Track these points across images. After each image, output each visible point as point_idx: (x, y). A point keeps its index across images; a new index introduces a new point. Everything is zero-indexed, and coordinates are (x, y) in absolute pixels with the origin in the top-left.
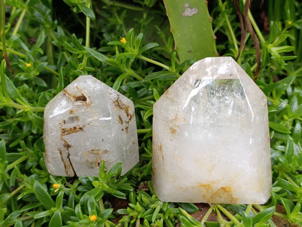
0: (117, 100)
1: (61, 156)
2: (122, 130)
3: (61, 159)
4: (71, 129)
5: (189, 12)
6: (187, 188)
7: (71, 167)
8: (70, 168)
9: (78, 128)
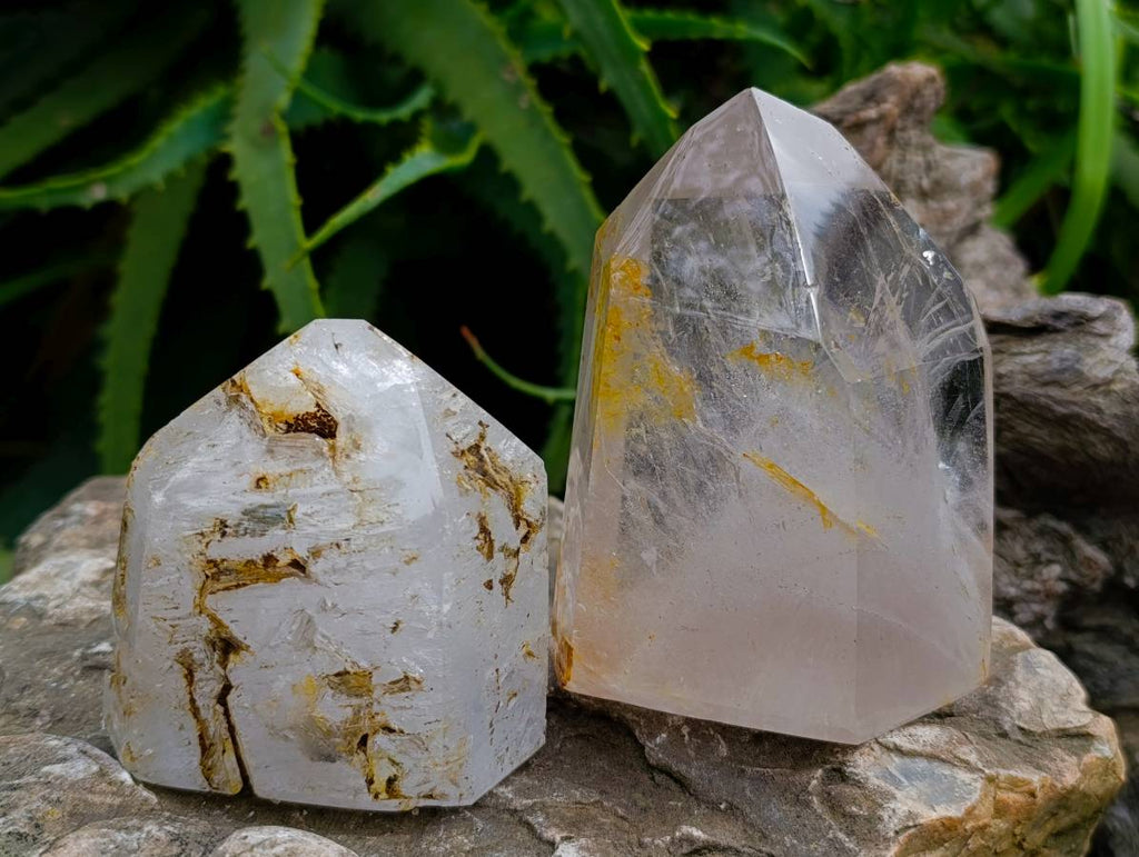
0: (477, 447)
1: (191, 693)
2: (489, 585)
3: (185, 704)
4: (251, 562)
7: (229, 745)
8: (224, 751)
9: (284, 559)
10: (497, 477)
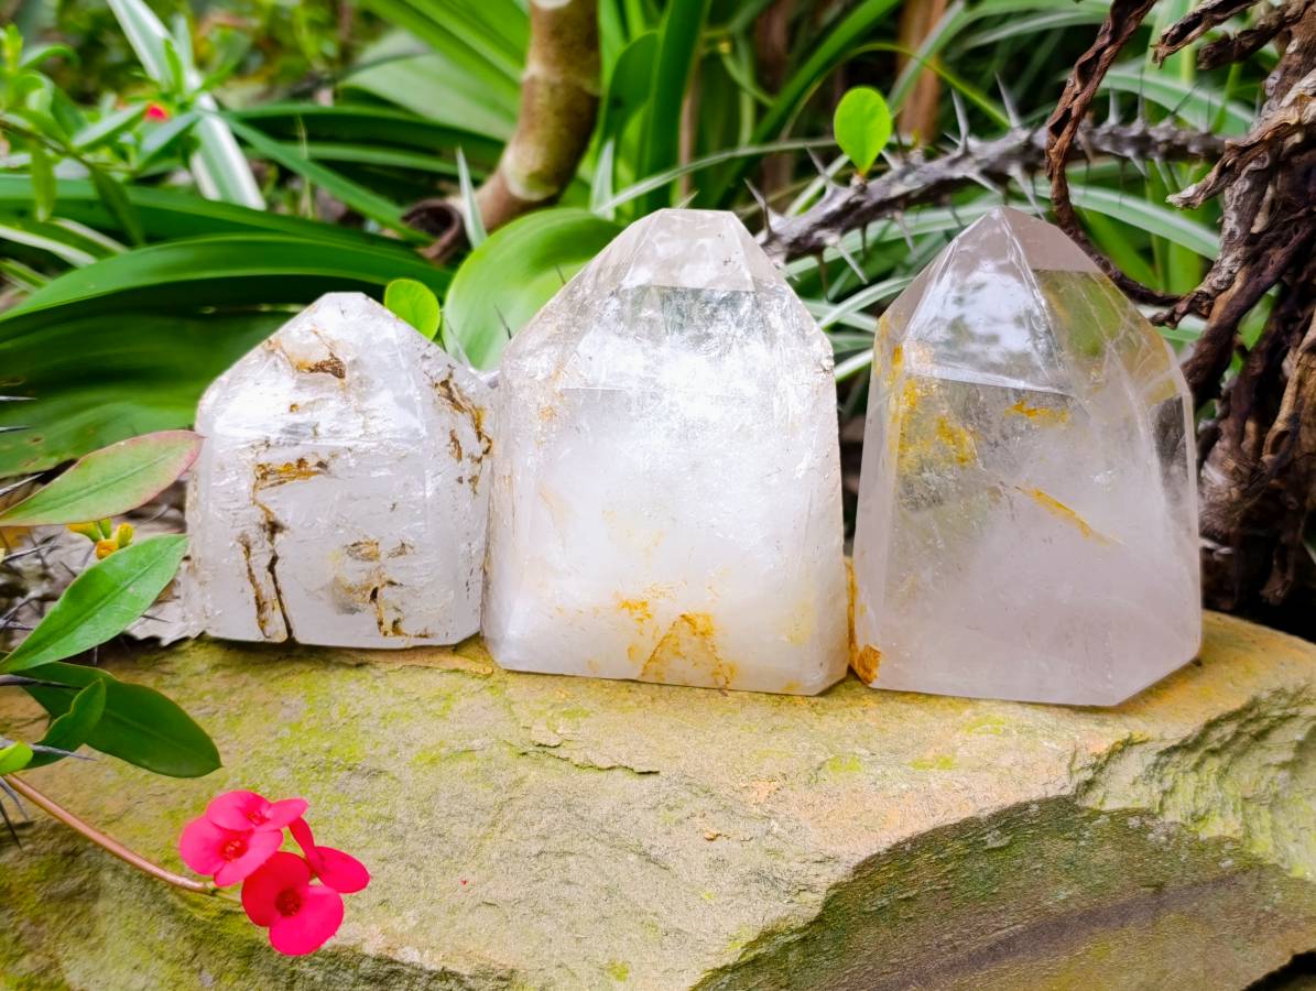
0: (447, 381)
1: (248, 565)
2: (460, 480)
3: (245, 573)
4: (288, 465)
7: (277, 605)
8: (273, 609)
9: (312, 462)
10: (462, 404)
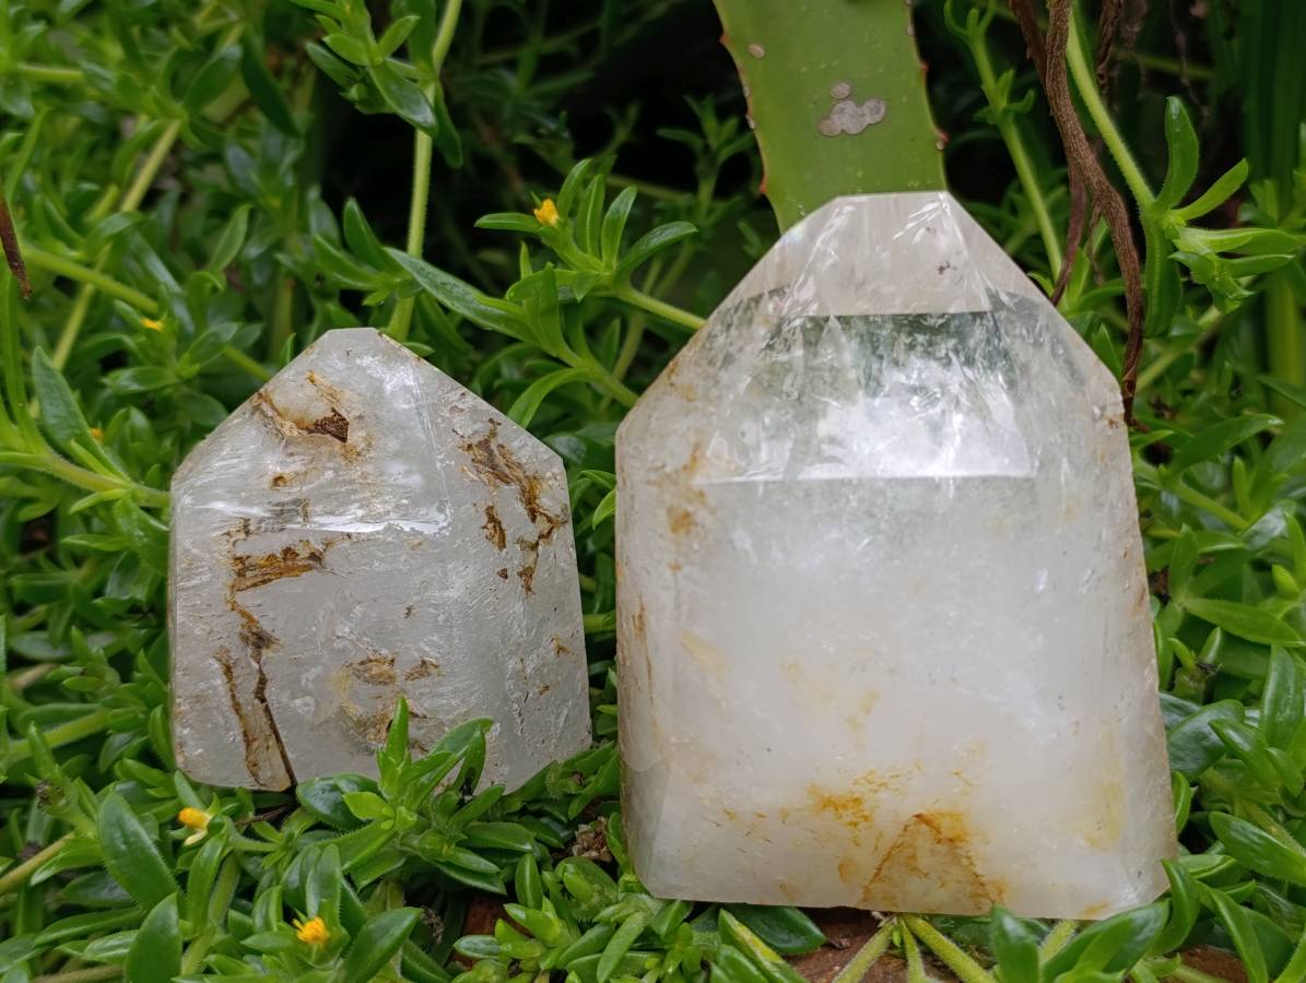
0: (487, 441)
1: (231, 690)
3: (227, 701)
4: (272, 557)
5: (848, 119)
6: (760, 816)
7: (272, 742)
8: (268, 748)
9: (304, 553)
10: (509, 472)
